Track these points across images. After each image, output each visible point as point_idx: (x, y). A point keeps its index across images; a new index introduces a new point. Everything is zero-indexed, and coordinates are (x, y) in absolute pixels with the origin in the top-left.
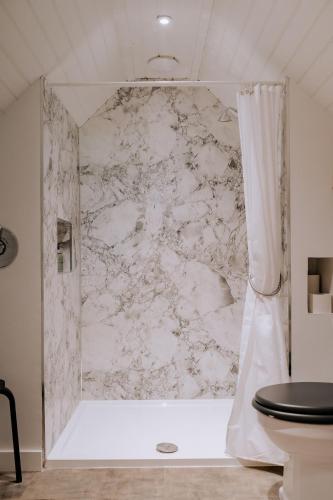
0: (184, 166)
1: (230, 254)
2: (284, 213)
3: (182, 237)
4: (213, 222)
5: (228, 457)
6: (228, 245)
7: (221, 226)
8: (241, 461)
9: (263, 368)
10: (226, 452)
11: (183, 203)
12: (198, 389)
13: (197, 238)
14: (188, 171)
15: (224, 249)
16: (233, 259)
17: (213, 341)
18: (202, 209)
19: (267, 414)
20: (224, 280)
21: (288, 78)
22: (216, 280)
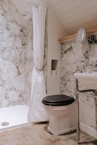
0: (5, 29)
1: (20, 59)
2: (46, 46)
3: (4, 53)
4: (15, 48)
5: (28, 122)
6: (19, 56)
7: (17, 50)
8: (32, 122)
9: (39, 93)
10: (27, 121)
11: (4, 41)
12: (8, 103)
13: (9, 53)
14: (7, 30)
15: (18, 57)
16: (20, 60)
17: (14, 87)
18: (11, 44)
19: (49, 105)
20: (17, 67)
21: (48, 6)
22: (15, 67)
